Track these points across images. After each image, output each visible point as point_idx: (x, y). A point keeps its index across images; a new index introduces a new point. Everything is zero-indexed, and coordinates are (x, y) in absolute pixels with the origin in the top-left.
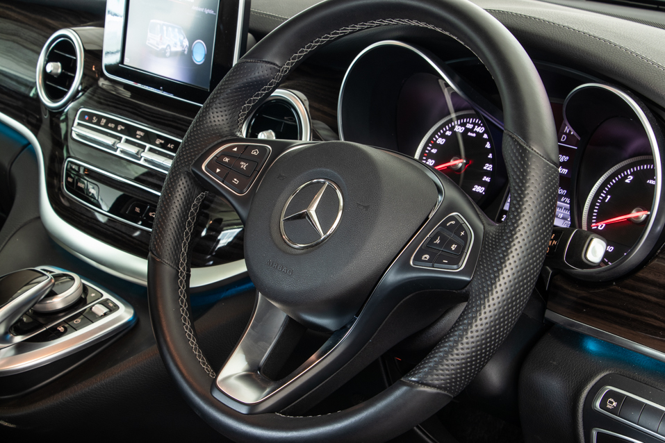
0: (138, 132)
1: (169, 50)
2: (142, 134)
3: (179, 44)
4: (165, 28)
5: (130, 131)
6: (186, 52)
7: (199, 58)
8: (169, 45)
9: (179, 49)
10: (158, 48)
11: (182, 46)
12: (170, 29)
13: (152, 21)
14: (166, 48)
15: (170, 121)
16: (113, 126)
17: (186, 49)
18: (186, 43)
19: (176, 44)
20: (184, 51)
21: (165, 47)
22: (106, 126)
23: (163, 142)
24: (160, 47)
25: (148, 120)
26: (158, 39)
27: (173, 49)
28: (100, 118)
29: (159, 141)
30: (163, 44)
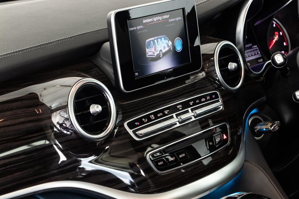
0: (178, 107)
1: (161, 53)
2: (180, 106)
3: (166, 46)
4: (156, 41)
5: (174, 109)
6: (171, 49)
7: (179, 48)
8: (161, 50)
9: (167, 49)
10: (154, 55)
11: (168, 46)
12: (159, 40)
13: (147, 41)
14: (160, 53)
15: (183, 91)
16: (161, 114)
17: (171, 47)
18: (170, 43)
19: (164, 47)
20: (170, 48)
21: (158, 52)
22: (157, 118)
23: (193, 102)
24: (156, 54)
25: (175, 97)
26: (153, 50)
27: (164, 51)
28: (148, 117)
29: (191, 103)
30: (157, 51)
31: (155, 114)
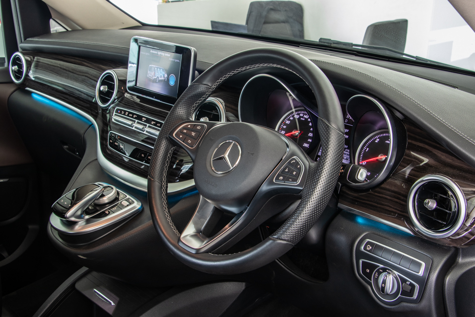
0: (143, 118)
1: (158, 79)
2: (145, 119)
3: (163, 76)
4: (156, 69)
5: (139, 118)
7: (172, 83)
8: (158, 77)
9: (163, 78)
11: (164, 77)
12: (159, 69)
13: (150, 66)
16: (131, 115)
17: (166, 79)
18: (166, 76)
19: (161, 76)
21: (156, 78)
22: (128, 116)
23: (155, 123)
24: (154, 78)
25: (148, 112)
26: (153, 74)
27: (160, 79)
28: (125, 112)
29: (153, 123)
30: (155, 76)
31: (130, 113)
